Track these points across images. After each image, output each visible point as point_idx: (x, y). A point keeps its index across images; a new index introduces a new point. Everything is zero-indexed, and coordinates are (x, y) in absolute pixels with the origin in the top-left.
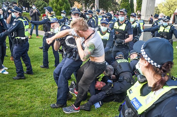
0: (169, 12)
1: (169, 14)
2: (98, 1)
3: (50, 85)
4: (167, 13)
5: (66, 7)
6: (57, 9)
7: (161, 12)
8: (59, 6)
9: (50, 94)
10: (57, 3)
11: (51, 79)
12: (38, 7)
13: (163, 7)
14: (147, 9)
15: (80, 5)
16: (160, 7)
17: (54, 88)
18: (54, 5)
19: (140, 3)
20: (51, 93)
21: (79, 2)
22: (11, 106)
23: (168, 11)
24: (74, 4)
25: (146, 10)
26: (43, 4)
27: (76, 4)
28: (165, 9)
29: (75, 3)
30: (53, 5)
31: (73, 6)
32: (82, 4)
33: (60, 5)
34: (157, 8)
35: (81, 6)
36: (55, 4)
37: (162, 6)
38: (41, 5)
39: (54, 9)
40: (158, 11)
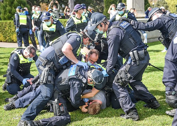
7: (170, 6)
8: (13, 9)
10: (11, 6)
18: (7, 8)
29: (41, 4)
30: (5, 9)
39: (8, 14)
40: (165, 5)
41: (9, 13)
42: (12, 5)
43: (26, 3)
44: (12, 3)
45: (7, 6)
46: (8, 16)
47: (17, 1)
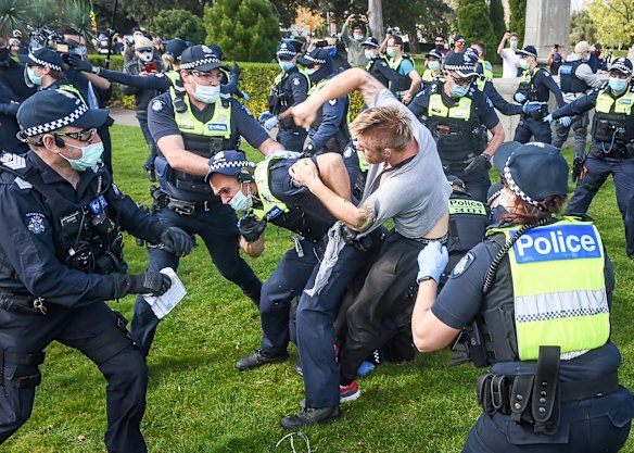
0: (626, 27)
1: (628, 35)
2: (378, 2)
3: (205, 304)
4: (620, 31)
5: (266, 30)
6: (233, 37)
7: (600, 29)
8: (239, 25)
9: (203, 333)
10: (231, 16)
11: (210, 284)
12: (168, 31)
13: (607, 12)
14: (545, 22)
15: (317, 17)
16: (595, 12)
17: (219, 314)
18: (223, 23)
19: (521, 5)
20: (206, 330)
21: (312, 8)
22: (66, 386)
23: (624, 24)
24: (295, 14)
25: (542, 26)
26: (183, 21)
27: (304, 14)
28: (613, 20)
29: (299, 11)
30: (218, 25)
31: (294, 22)
32: (324, 16)
33: (242, 23)
34: (585, 18)
35: (322, 20)
36: (225, 22)
37: (601, 10)
38: (179, 26)
39: (225, 37)
40: (589, 26)
41: (228, 35)
42: (235, 15)
43: (271, 10)
44: (235, 9)
45: (221, 17)
46: (226, 43)
47: (247, 4)
